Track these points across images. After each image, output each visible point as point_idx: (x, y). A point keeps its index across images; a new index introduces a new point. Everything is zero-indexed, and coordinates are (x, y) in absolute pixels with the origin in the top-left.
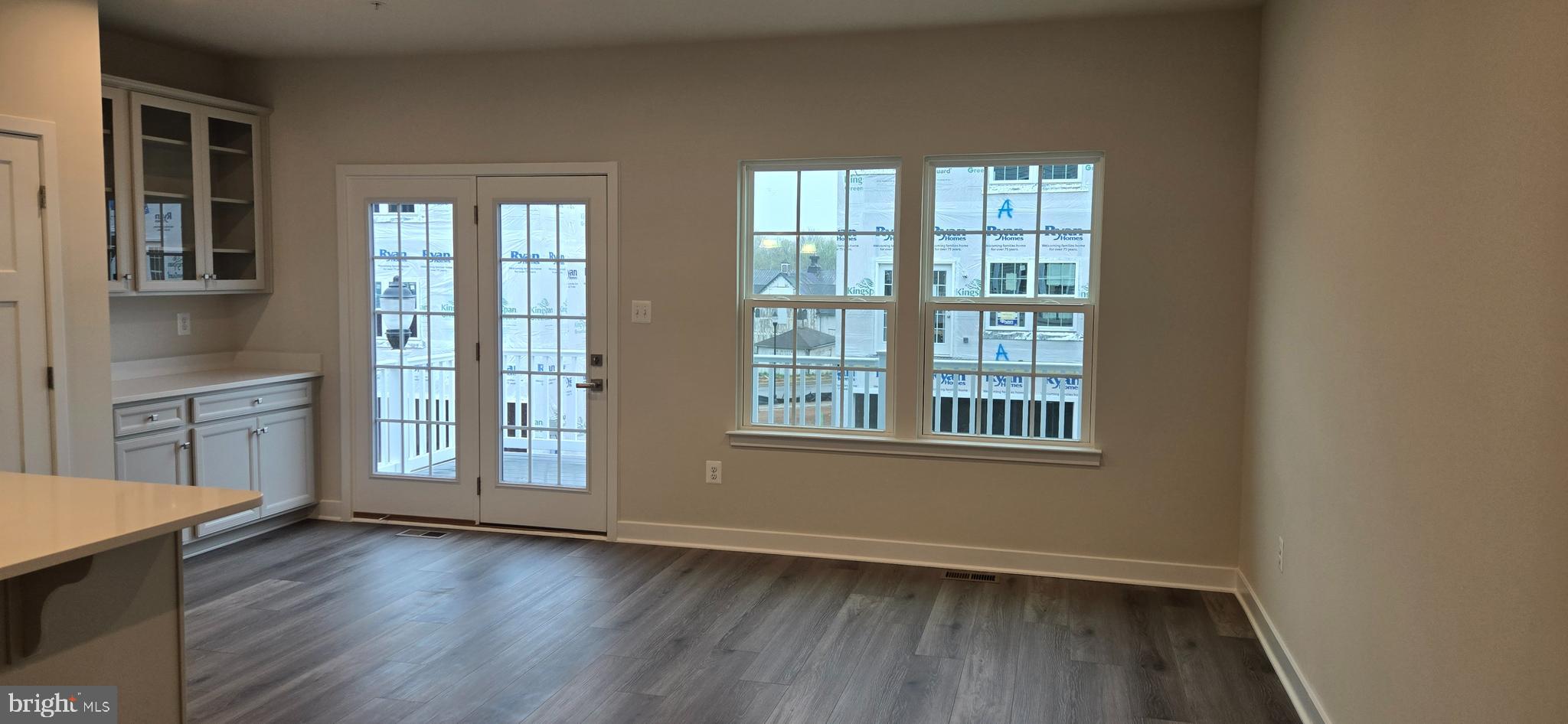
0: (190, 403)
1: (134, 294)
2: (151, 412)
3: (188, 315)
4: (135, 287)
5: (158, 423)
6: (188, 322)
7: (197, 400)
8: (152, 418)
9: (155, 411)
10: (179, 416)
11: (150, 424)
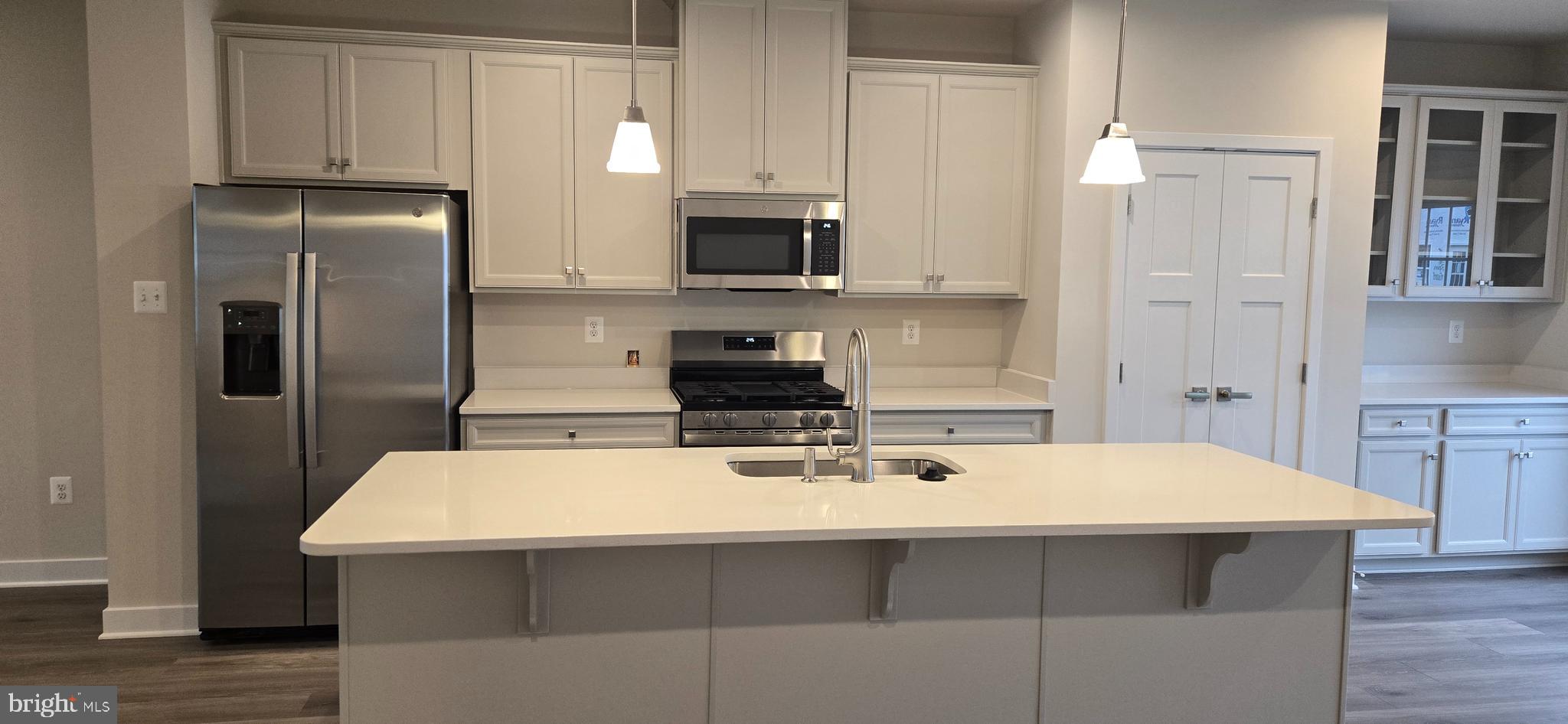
0: (1444, 414)
1: (1401, 299)
2: (1399, 417)
3: (1461, 323)
4: (1403, 293)
5: (1406, 429)
6: (1461, 330)
7: (1451, 412)
8: (1400, 423)
9: (1405, 417)
10: (1429, 425)
11: (1398, 429)
